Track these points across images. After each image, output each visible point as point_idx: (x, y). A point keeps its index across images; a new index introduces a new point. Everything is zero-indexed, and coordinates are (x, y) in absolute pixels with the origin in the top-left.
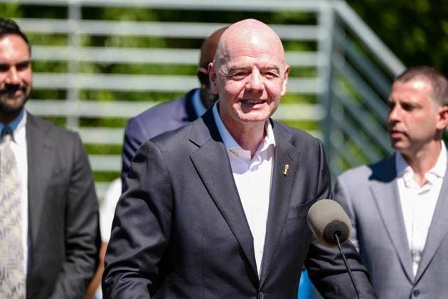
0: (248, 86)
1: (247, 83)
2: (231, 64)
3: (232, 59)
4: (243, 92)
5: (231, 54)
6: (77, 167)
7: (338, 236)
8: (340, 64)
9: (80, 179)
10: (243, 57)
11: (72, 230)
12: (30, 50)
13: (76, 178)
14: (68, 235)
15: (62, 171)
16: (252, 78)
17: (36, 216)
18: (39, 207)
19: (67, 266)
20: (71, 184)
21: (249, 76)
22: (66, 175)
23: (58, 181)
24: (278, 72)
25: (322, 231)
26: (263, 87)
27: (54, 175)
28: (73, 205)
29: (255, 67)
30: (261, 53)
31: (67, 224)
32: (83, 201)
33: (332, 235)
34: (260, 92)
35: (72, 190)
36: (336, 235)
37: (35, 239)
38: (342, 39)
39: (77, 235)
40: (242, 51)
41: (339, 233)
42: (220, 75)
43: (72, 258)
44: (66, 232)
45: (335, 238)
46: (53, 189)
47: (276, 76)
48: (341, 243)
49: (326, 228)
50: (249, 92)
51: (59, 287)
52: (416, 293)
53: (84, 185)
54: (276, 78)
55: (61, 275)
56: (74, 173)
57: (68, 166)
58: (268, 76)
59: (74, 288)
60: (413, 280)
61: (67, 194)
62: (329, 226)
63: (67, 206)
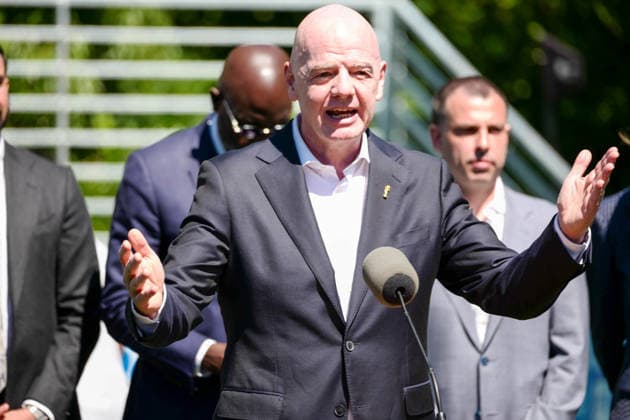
0: (334, 91)
1: (333, 87)
2: (312, 64)
3: (313, 57)
4: (328, 99)
5: (311, 51)
6: (70, 212)
7: (402, 294)
8: (401, 76)
9: (74, 226)
10: (327, 55)
11: (65, 290)
12: (6, 64)
13: (68, 225)
14: (60, 298)
15: (51, 217)
16: (339, 81)
17: (19, 275)
18: (22, 263)
19: (59, 337)
20: (63, 232)
21: (336, 78)
22: (56, 221)
23: (45, 229)
24: (372, 72)
25: (381, 288)
26: (353, 92)
27: (41, 222)
28: (66, 260)
29: (342, 66)
30: (349, 49)
31: (59, 283)
32: (77, 254)
33: (394, 292)
34: (350, 97)
35: (64, 240)
36: (399, 293)
37: (16, 302)
38: (402, 43)
39: (70, 298)
40: (325, 46)
41: (402, 289)
42: (299, 77)
43: (66, 327)
44: (57, 293)
45: (398, 296)
46: (40, 239)
47: (369, 77)
48: (405, 301)
49: (386, 283)
50: (336, 98)
51: (49, 364)
52: (485, 362)
53: (80, 233)
54: (369, 79)
55: (52, 348)
56: (66, 219)
57: (58, 209)
58: (359, 76)
59: (68, 365)
60: (480, 347)
61: (57, 245)
62: (390, 281)
63: (58, 261)
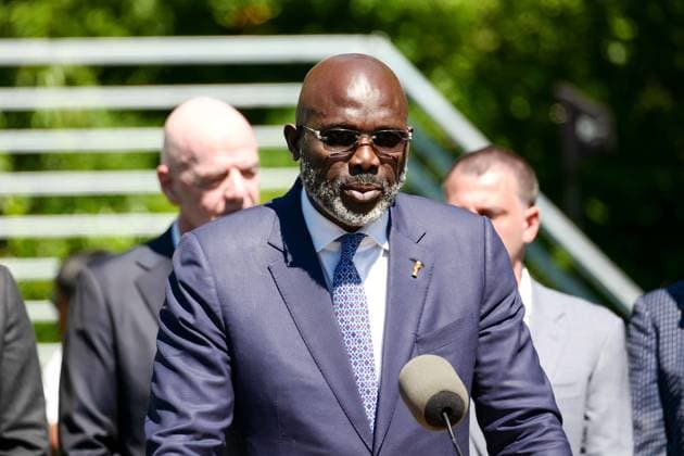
6: (12, 320)
7: (449, 415)
9: (18, 338)
14: (5, 425)
20: (5, 345)
33: (438, 414)
35: (7, 355)
36: (445, 414)
41: (449, 410)
44: (1, 419)
45: (444, 418)
49: (428, 403)
56: (7, 328)
62: (433, 400)
